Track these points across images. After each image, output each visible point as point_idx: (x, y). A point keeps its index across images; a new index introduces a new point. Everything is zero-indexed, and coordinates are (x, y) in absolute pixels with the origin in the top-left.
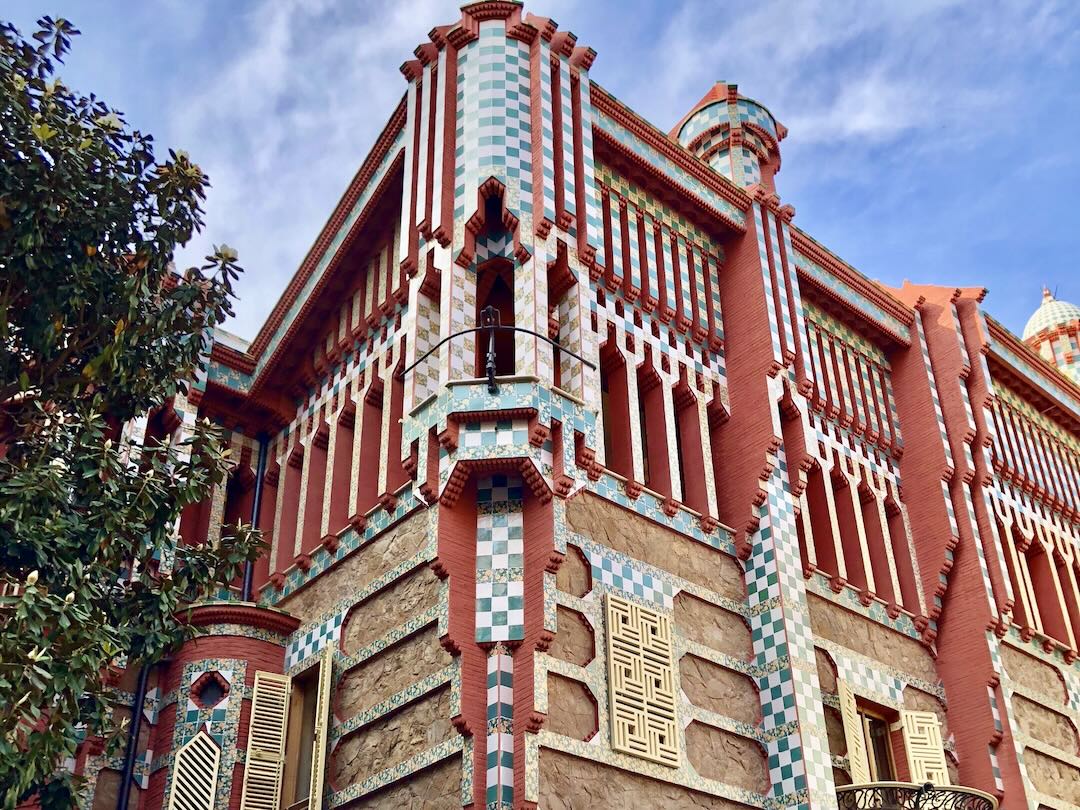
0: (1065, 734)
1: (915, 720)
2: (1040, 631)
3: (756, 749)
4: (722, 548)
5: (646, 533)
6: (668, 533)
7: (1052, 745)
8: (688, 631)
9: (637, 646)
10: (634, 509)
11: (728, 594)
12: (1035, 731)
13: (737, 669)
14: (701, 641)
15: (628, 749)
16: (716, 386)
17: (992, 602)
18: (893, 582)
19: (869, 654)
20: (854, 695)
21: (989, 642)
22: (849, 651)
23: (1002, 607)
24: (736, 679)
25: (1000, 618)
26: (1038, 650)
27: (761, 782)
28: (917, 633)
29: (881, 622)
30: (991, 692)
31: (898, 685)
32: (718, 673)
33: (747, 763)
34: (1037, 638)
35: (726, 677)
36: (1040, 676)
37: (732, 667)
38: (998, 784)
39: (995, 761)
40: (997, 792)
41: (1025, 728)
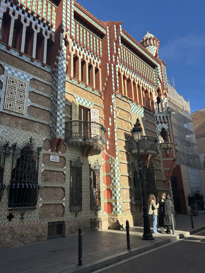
0: (128, 116)
1: (94, 111)
2: (127, 96)
3: (49, 113)
4: (47, 71)
5: (25, 65)
6: (32, 66)
7: (125, 117)
8: (34, 87)
9: (16, 88)
10: (22, 58)
11: (48, 81)
12: (120, 114)
13: (47, 96)
14: (37, 89)
15: (8, 109)
16: (51, 35)
17: (114, 88)
18: (94, 83)
19: (86, 98)
20: (79, 105)
21: (112, 96)
22: (80, 96)
23: (116, 89)
24: (47, 98)
25: (115, 92)
26: (125, 99)
27: (49, 119)
28: (99, 95)
29: (90, 91)
30: (111, 106)
31: (91, 104)
32: (41, 96)
33: (46, 115)
34: (125, 97)
35: (44, 98)
36: (125, 104)
37: (45, 95)
38: (110, 124)
39: (110, 119)
40: (110, 125)
41: (118, 113)
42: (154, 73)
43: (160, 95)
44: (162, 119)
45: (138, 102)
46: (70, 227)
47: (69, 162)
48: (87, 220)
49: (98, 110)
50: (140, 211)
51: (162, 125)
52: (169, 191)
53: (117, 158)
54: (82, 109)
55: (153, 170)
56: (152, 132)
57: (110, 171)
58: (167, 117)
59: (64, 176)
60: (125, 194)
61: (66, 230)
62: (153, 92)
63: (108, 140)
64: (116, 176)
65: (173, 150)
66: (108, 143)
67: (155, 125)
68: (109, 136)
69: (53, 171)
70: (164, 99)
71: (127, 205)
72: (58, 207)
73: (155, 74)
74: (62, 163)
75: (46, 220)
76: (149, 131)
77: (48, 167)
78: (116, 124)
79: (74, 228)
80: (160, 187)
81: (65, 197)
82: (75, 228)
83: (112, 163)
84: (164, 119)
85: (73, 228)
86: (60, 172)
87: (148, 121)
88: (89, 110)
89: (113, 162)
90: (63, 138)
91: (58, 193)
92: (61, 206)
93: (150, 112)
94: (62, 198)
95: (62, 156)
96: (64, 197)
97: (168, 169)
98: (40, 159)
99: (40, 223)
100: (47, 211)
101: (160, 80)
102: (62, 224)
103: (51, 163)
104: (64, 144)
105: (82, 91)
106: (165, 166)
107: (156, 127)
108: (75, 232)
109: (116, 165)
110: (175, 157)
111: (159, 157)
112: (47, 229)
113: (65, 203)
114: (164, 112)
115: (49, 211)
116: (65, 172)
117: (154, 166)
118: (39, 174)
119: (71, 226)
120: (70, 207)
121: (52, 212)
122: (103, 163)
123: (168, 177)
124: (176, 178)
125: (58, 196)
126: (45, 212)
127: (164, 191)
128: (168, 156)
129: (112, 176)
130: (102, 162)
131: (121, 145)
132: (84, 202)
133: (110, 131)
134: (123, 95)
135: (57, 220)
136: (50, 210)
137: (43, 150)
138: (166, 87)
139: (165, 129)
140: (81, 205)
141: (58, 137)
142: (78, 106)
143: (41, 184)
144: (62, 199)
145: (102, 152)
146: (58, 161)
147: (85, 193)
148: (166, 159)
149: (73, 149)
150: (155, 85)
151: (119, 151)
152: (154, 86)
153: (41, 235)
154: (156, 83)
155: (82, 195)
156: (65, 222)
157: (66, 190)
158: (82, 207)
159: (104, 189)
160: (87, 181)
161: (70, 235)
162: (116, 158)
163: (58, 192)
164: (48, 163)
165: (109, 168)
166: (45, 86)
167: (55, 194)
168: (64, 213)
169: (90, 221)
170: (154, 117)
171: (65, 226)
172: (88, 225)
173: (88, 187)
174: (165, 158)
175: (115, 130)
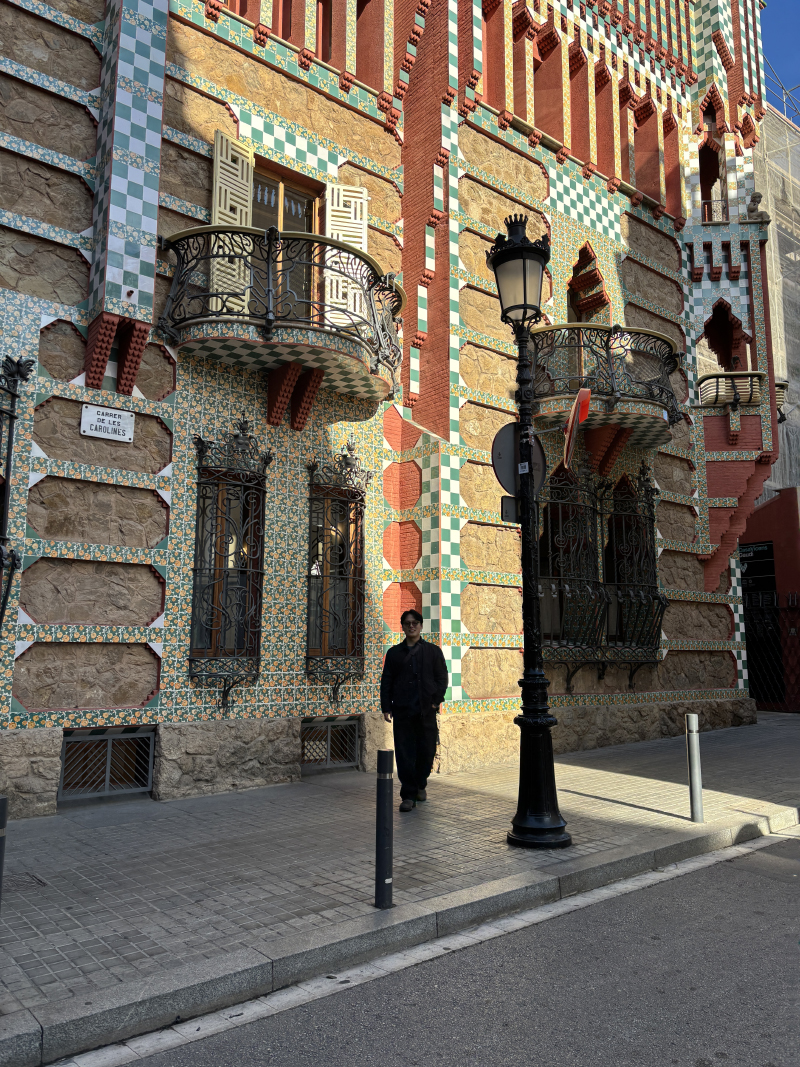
1: (342, 193)
2: (530, 121)
3: (79, 185)
11: (73, 12)
12: (489, 217)
13: (62, 94)
14: (7, 53)
17: (453, 71)
18: (348, 47)
19: (300, 122)
20: (256, 156)
21: (443, 116)
22: (267, 111)
23: (468, 79)
24: (64, 106)
25: (462, 93)
26: (520, 141)
27: (78, 220)
28: (379, 112)
29: (326, 90)
30: (438, 171)
31: (333, 158)
32: (30, 94)
33: (60, 198)
34: (518, 127)
35: (45, 101)
36: (517, 168)
37: (53, 89)
38: (431, 264)
39: (430, 241)
40: (426, 273)
41: (475, 212)
42: (693, 15)
43: (718, 132)
44: (718, 254)
45: (594, 158)
46: (185, 756)
47: (192, 446)
48: (285, 723)
49: (365, 191)
50: (563, 691)
51: (718, 286)
52: (727, 607)
53: (454, 437)
54: (281, 186)
55: (651, 506)
56: (659, 321)
57: (417, 502)
58: (745, 245)
59: (164, 511)
60: (485, 609)
61: (166, 765)
62: (680, 114)
63: (415, 351)
64: (445, 522)
65: (764, 410)
66: (415, 364)
67: (680, 289)
68: (423, 329)
69: (99, 485)
70: (738, 153)
71: (499, 661)
72: (126, 657)
73: (699, 21)
74: (154, 448)
75: (54, 717)
76: (642, 313)
77: (68, 463)
78: (461, 266)
79: (210, 761)
80: (684, 585)
81: (167, 615)
82: (213, 758)
83: (427, 463)
84: (727, 259)
85: (205, 757)
86: (138, 494)
87: (642, 266)
88: (318, 189)
89: (433, 458)
90: (144, 315)
91: (126, 592)
92: (145, 653)
93: (657, 218)
94: (146, 619)
95: (147, 411)
96: (158, 615)
97: (732, 502)
98: (16, 423)
99: (17, 731)
100: (60, 674)
101: (722, 51)
102: (145, 742)
103: (85, 443)
104: (165, 352)
105: (278, 82)
106: (714, 488)
107: (683, 298)
108: (214, 777)
109: (445, 473)
110: (767, 445)
111: (690, 446)
112: (57, 759)
113: (166, 640)
114: (734, 221)
115: (72, 674)
116: (166, 495)
117: (657, 486)
118: (14, 495)
119: (189, 751)
120: (191, 661)
121: (91, 680)
122: (386, 464)
123: (724, 539)
124: (770, 547)
125: (125, 608)
126: (49, 681)
127: (699, 602)
128: (731, 440)
129: (426, 525)
130: (381, 455)
131: (483, 376)
132: (273, 639)
133: (430, 301)
134: (507, 116)
135: (117, 721)
136: (81, 670)
137: (40, 374)
138: (756, 90)
139: (730, 309)
140: (254, 652)
141: (117, 311)
142: (252, 161)
143: (29, 544)
144: (148, 625)
145: (381, 408)
146: (128, 436)
147: (282, 600)
148: (725, 455)
149: (214, 384)
150: (696, 81)
151: (469, 401)
152: (689, 84)
153: (17, 787)
154: (702, 68)
155: (265, 606)
156: (161, 731)
157: (169, 578)
158: (263, 664)
159: (386, 584)
160: (295, 546)
161: (184, 789)
162: (447, 438)
163: (128, 589)
164: (73, 443)
165: (414, 485)
166: (57, 38)
167: (109, 595)
168: (158, 688)
169: (298, 728)
170: (677, 247)
171: (160, 747)
172: (285, 749)
173: (295, 573)
174: (720, 449)
175: (454, 295)
